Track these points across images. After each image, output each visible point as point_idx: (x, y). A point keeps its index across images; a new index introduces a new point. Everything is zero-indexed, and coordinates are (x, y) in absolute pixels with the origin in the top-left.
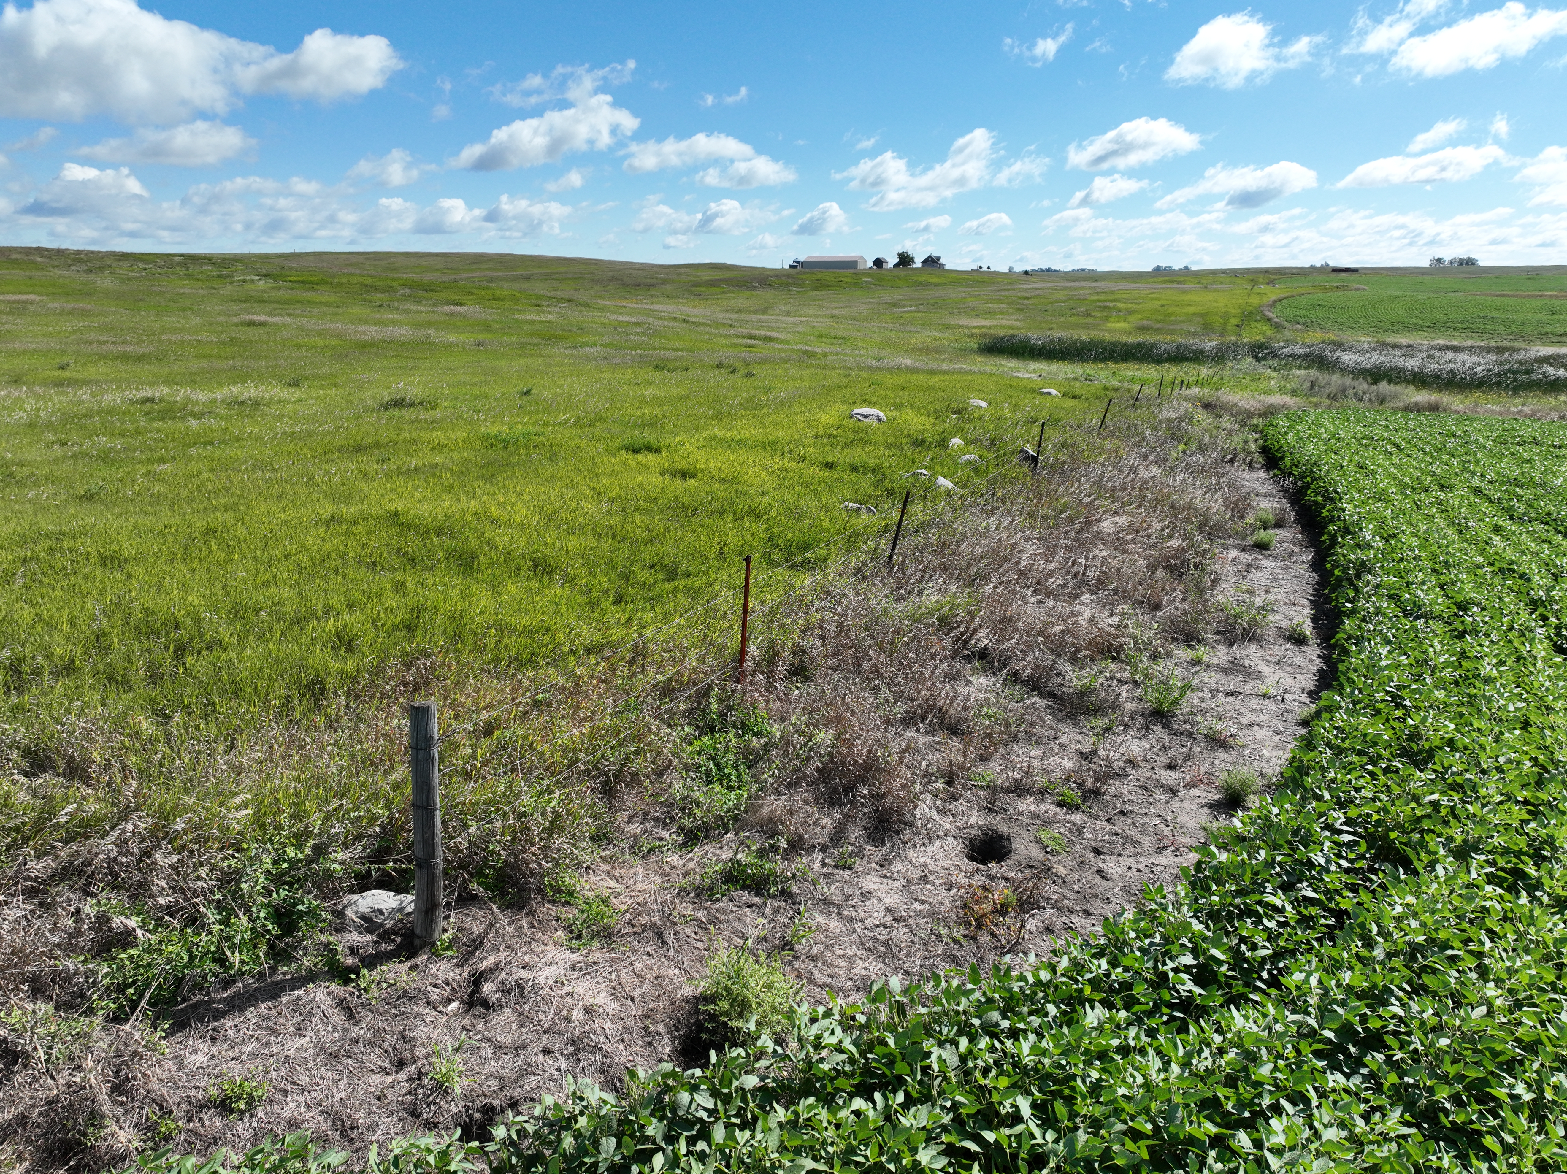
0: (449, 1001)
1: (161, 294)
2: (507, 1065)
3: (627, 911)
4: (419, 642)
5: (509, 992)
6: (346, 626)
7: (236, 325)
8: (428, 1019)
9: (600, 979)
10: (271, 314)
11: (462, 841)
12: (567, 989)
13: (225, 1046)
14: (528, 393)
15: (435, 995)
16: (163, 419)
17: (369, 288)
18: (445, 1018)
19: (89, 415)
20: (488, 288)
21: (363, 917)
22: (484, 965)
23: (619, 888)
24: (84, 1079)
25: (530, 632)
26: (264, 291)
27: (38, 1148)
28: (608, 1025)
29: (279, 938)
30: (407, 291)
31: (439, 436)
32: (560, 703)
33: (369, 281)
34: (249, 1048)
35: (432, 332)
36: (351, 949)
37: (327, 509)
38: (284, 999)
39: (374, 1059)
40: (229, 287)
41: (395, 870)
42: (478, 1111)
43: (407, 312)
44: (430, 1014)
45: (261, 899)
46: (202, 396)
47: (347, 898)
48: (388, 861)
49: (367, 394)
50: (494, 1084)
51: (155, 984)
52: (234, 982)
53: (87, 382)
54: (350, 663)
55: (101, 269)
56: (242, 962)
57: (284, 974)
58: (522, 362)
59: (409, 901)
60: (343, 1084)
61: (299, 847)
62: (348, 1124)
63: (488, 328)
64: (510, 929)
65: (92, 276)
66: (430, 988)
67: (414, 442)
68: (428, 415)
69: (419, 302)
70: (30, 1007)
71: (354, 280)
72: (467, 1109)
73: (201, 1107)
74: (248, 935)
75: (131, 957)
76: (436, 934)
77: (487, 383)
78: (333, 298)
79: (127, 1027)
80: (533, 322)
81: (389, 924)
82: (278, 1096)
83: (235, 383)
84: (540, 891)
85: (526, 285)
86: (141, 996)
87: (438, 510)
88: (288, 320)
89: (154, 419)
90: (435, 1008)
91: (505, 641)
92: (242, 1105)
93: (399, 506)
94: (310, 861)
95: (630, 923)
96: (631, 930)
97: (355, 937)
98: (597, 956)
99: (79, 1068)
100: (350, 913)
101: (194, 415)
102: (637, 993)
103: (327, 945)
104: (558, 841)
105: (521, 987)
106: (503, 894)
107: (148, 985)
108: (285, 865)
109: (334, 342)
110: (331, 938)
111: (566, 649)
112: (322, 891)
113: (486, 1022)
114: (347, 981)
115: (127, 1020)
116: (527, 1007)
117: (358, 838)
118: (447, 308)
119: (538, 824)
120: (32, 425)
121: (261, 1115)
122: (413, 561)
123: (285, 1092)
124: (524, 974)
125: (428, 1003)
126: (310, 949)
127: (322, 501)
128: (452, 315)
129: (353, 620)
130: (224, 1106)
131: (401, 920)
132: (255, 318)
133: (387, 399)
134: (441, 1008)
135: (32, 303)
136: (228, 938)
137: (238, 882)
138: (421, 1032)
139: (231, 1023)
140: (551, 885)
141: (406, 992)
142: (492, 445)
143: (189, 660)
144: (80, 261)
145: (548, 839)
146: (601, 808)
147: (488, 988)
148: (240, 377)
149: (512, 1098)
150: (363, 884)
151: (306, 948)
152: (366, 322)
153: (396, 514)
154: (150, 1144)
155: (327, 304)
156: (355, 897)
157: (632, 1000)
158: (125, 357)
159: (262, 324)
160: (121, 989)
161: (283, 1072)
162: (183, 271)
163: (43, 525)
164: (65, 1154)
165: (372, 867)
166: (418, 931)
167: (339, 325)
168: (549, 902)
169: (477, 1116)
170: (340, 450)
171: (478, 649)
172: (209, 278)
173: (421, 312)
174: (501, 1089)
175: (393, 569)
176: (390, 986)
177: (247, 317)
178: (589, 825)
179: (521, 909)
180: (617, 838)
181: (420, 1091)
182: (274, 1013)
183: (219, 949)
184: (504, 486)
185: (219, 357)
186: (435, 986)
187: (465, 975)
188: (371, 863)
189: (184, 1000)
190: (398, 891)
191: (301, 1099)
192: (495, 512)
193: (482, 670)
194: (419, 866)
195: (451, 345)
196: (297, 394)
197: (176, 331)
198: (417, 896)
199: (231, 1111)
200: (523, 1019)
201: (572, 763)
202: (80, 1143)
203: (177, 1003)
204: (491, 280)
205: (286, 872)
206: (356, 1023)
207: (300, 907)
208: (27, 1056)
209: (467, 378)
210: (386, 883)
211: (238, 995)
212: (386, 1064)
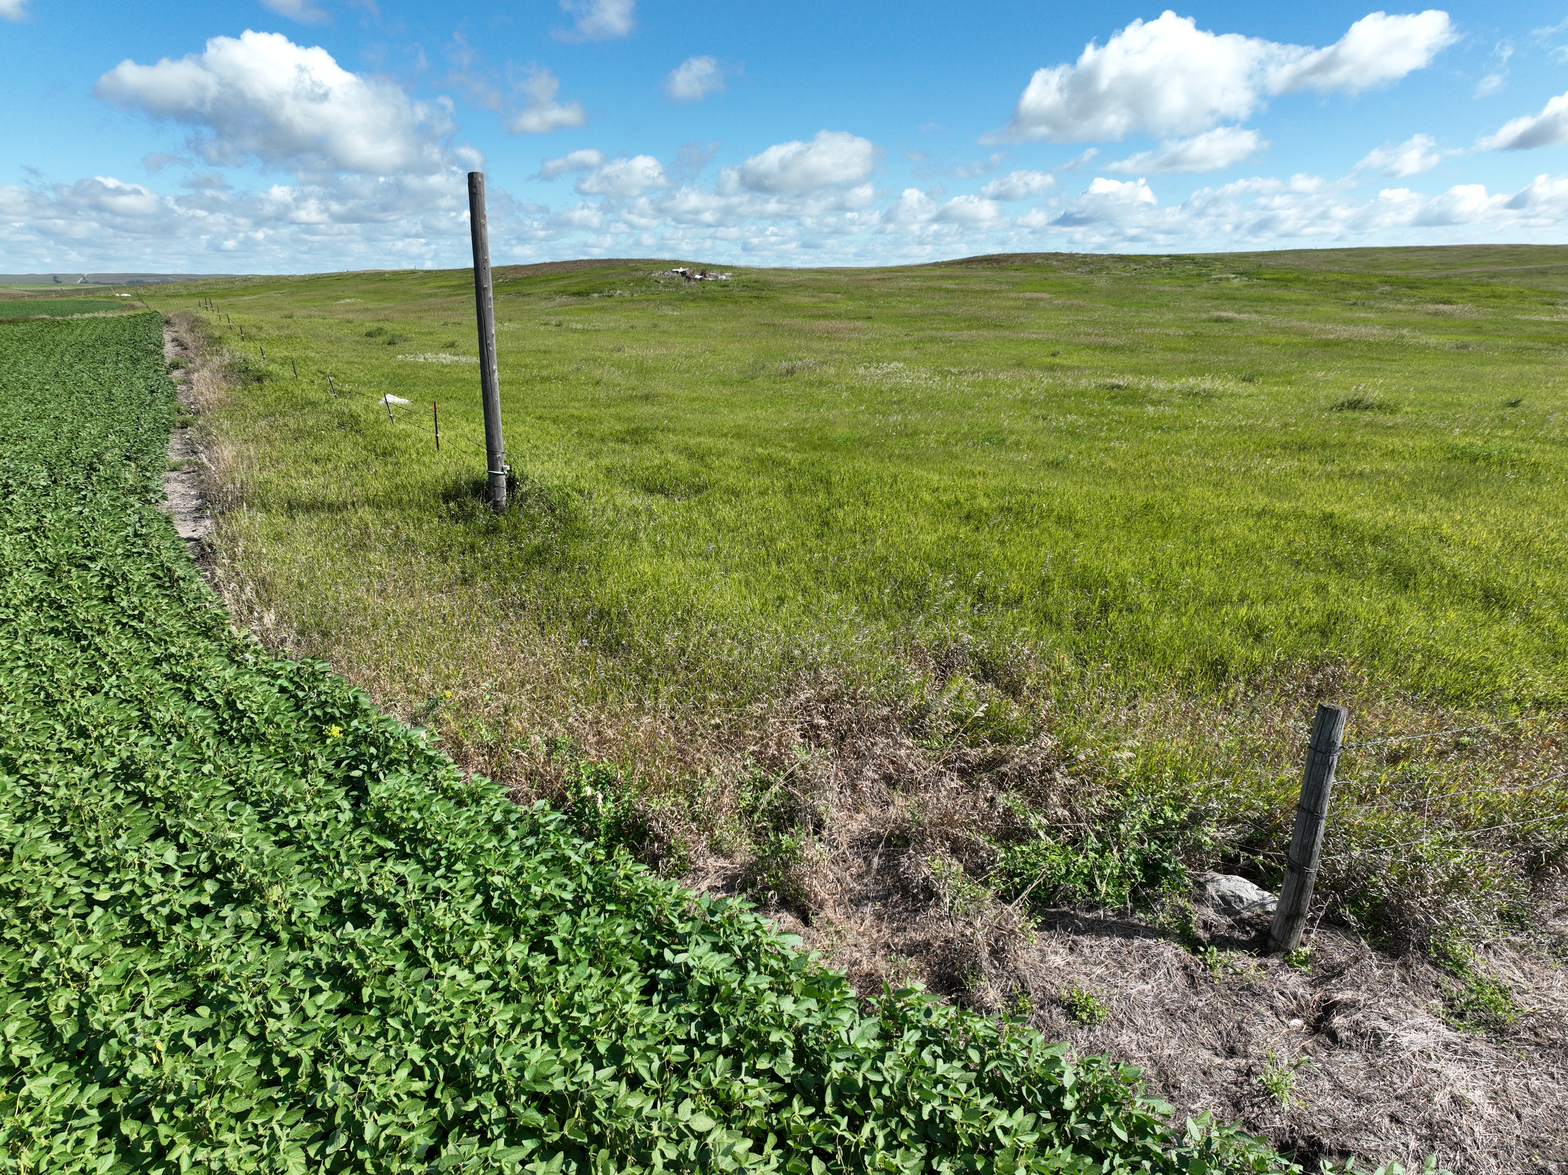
0: (1293, 1015)
1: (1144, 291)
2: (1346, 1110)
3: (1532, 1014)
4: (1331, 648)
5: (1362, 1036)
6: (1257, 617)
7: (1205, 321)
8: (1268, 1023)
9: (1478, 1074)
10: (1239, 312)
11: (1342, 862)
12: (1432, 1065)
13: (1080, 960)
14: (1514, 405)
15: (1280, 1002)
16: (1125, 404)
17: (1346, 286)
18: (1285, 1030)
19: (1067, 396)
20: (1487, 285)
21: (1223, 897)
22: (1338, 996)
23: (1526, 985)
24: (973, 934)
25: (1465, 667)
26: (1237, 289)
27: (933, 972)
28: (1479, 1129)
29: (1142, 885)
30: (1387, 288)
31: (1395, 442)
32: (1488, 753)
33: (1346, 278)
34: (1099, 971)
35: (1405, 332)
36: (1205, 923)
37: (1261, 501)
38: (1136, 942)
39: (1206, 1033)
40: (1205, 285)
41: (1263, 864)
42: (1303, 1138)
43: (1382, 311)
44: (1272, 1020)
45: (1134, 844)
46: (1162, 385)
47: (1210, 874)
48: (1256, 854)
49: (1322, 394)
50: (1327, 1122)
51: (1036, 883)
52: (1097, 908)
53: (1070, 368)
54: (1256, 653)
55: (1100, 270)
56: (1107, 894)
57: (1140, 920)
58: (1516, 368)
59: (1271, 901)
60: (1174, 1042)
61: (1177, 809)
62: (1171, 1081)
63: (1477, 330)
64: (1378, 973)
65: (1091, 277)
66: (1276, 993)
67: (1365, 446)
68: (1387, 419)
69: (1399, 301)
70: (948, 860)
71: (1331, 277)
72: (1292, 1131)
73: (1052, 1002)
74: (1116, 872)
75: (1022, 852)
76: (1293, 943)
77: (1463, 390)
78: (1305, 296)
79: (1010, 908)
80: (1539, 323)
81: (1246, 914)
82: (1115, 1024)
83: (1193, 374)
84: (1422, 947)
85: (1539, 280)
86: (1024, 888)
87: (1379, 518)
88: (1255, 317)
89: (1117, 403)
90: (1277, 1015)
91: (1431, 670)
92: (1084, 1016)
93: (1336, 509)
94: (1183, 826)
95: (1533, 1029)
96: (1533, 1038)
97: (1210, 914)
98: (1480, 1047)
99: (970, 924)
100: (1211, 889)
101: (1153, 403)
102: (1526, 1111)
103: (1183, 910)
104: (1456, 902)
105: (1378, 1039)
106: (1376, 933)
107: (1031, 881)
108: (1161, 822)
109: (1296, 340)
110: (1189, 906)
111: (1509, 695)
112: (1189, 859)
113: (1329, 1055)
114: (1195, 951)
115: (1010, 903)
116: (1380, 1062)
117: (1233, 821)
118: (1431, 307)
119: (1436, 875)
120: (1024, 401)
121: (1098, 1033)
122: (1339, 566)
123: (1122, 1024)
124: (1384, 1025)
125: (1272, 1007)
126: (1167, 908)
127: (1257, 494)
128: (1436, 314)
129: (1266, 613)
130: (1071, 1009)
131: (1259, 916)
132: (1224, 314)
133: (1341, 399)
134: (1283, 1018)
135: (1041, 300)
136: (1100, 868)
137: (1118, 822)
138: (1258, 1030)
139: (1087, 942)
140: (1437, 948)
141: (1250, 986)
142: (1455, 457)
143: (1112, 616)
144: (1085, 263)
145: (1444, 895)
146: (1520, 885)
147: (1338, 1021)
148: (1199, 371)
149: (1343, 1146)
150: (1229, 866)
151: (1163, 905)
152: (1335, 321)
153: (1332, 515)
154: (1009, 1011)
155: (1297, 302)
156: (1219, 876)
157: (1519, 1116)
158: (1104, 348)
159: (1229, 321)
160: (1011, 875)
161: (1123, 1005)
162: (1168, 270)
163: (1019, 482)
164: (950, 987)
165: (1242, 853)
166: (1275, 933)
167: (1305, 324)
168: (1430, 963)
169: (1301, 1143)
170: (1284, 447)
171: (1398, 671)
172: (1189, 276)
173: (1399, 311)
174: (1335, 1130)
175: (1317, 571)
176: (1236, 973)
177: (1216, 314)
178: (1500, 900)
179: (1394, 956)
180: (1535, 928)
181: (1246, 1087)
182: (1124, 950)
183: (1091, 874)
184: (1463, 504)
185: (1183, 350)
186: (1282, 993)
187: (1316, 997)
188: (1242, 849)
189: (1055, 906)
190: (1262, 886)
191: (1134, 1036)
192: (1446, 529)
193: (1397, 694)
194: (1291, 868)
195: (1426, 347)
196: (1252, 389)
197: (1151, 325)
198: (1282, 898)
199: (1075, 1017)
200: (1373, 1072)
201: (1492, 823)
202: (961, 984)
203: (1049, 906)
204: (1494, 276)
205: (1161, 828)
206: (1197, 994)
207: (1166, 865)
208: (939, 899)
209: (1440, 384)
210: (1251, 873)
211: (1098, 920)
212: (1218, 1044)
